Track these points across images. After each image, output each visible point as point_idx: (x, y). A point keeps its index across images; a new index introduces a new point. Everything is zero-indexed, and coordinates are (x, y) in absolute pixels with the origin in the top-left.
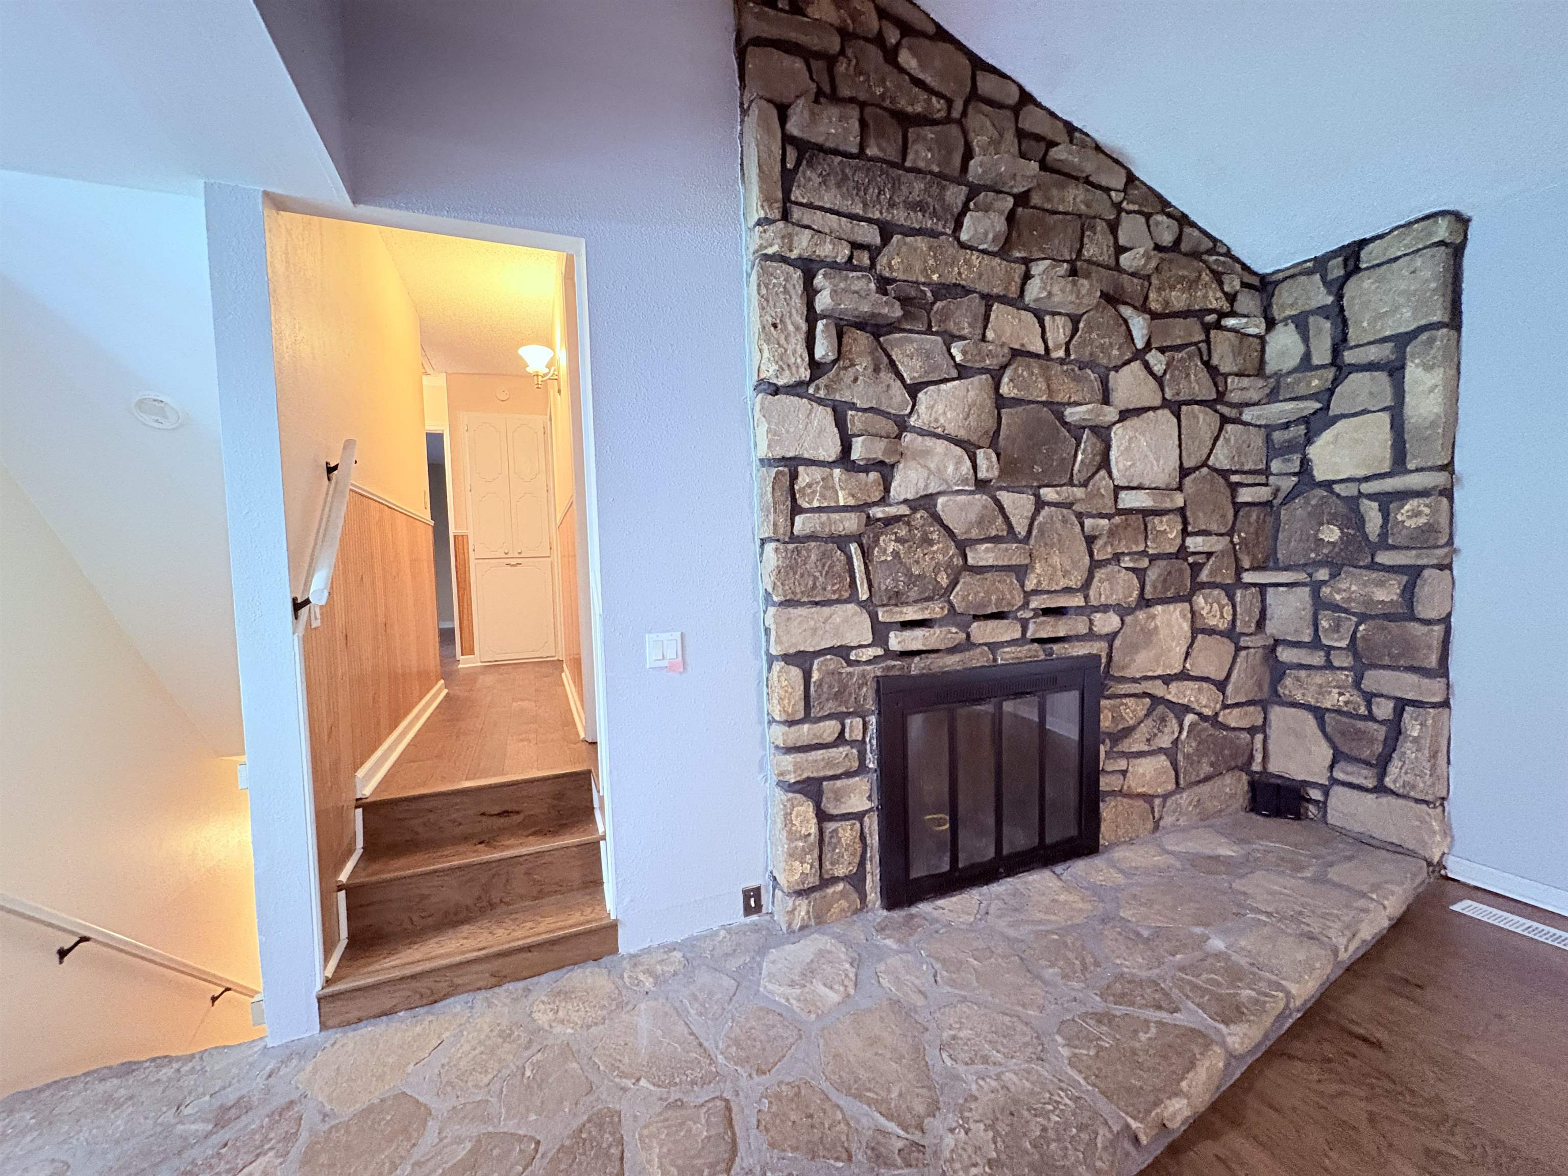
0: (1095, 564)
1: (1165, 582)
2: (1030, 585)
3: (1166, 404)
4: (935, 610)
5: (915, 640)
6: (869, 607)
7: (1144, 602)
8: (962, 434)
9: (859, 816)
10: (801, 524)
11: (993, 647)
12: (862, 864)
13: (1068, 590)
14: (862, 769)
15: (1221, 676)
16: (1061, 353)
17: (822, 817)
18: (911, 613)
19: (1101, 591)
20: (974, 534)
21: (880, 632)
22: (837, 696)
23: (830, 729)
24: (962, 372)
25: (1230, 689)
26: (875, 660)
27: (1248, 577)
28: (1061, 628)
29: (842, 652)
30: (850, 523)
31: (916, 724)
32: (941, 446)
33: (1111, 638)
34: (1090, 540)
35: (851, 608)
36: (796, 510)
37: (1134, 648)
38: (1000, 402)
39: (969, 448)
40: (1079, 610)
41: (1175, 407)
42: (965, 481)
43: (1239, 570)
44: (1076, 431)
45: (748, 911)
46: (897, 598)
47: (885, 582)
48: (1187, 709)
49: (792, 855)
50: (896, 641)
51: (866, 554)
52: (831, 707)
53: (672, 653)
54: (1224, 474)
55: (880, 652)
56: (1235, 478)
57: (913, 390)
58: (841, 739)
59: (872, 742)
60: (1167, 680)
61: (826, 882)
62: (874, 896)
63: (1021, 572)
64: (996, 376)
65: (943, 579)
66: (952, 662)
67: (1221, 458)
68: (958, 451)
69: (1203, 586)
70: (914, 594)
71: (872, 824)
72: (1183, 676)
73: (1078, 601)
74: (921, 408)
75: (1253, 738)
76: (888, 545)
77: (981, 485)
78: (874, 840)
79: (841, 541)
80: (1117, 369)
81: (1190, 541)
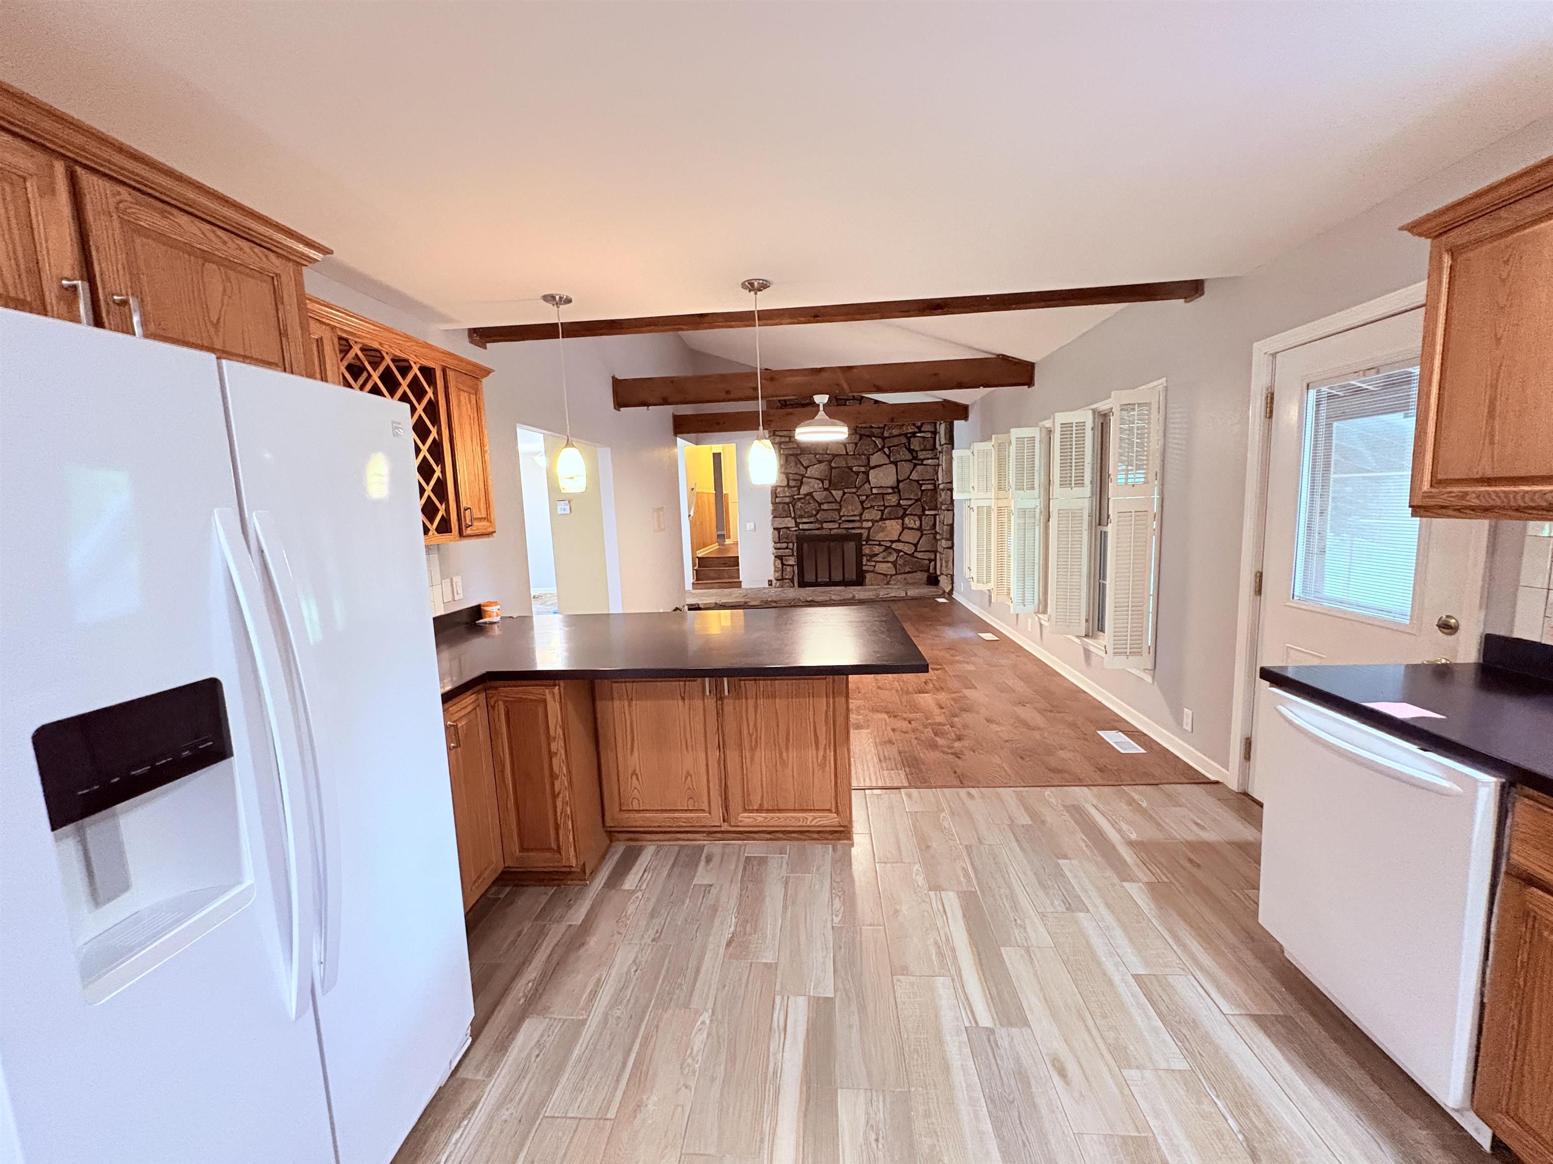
0: (864, 509)
1: (889, 513)
2: (842, 514)
3: (891, 462)
4: (812, 519)
5: (806, 526)
6: (794, 518)
7: (882, 519)
8: (819, 477)
9: (792, 566)
10: (778, 500)
11: (830, 529)
12: (793, 576)
13: (855, 516)
14: (793, 555)
15: (915, 542)
16: (852, 453)
17: (783, 564)
18: (805, 520)
19: (866, 515)
20: (823, 501)
21: (797, 524)
22: (786, 538)
23: (784, 545)
24: (820, 462)
25: (919, 546)
26: (795, 531)
27: (927, 512)
28: (851, 525)
29: (788, 528)
30: (787, 500)
31: (805, 546)
32: (813, 480)
33: (869, 529)
34: (862, 502)
35: (789, 519)
36: (777, 497)
37: (878, 532)
38: (832, 468)
39: (822, 481)
40: (858, 521)
41: (895, 463)
42: (820, 488)
43: (924, 510)
44: (857, 473)
45: (769, 585)
46: (801, 517)
47: (798, 513)
48: (901, 551)
49: (775, 571)
50: (801, 526)
51: (793, 507)
52: (785, 540)
53: (752, 527)
54: (917, 481)
55: (796, 529)
56: (921, 482)
57: (806, 468)
58: (787, 548)
59: (795, 549)
60: (892, 542)
61: (783, 579)
62: (796, 584)
63: (839, 511)
64: (830, 462)
65: (814, 512)
66: (817, 532)
67: (914, 476)
68: (818, 481)
69: (908, 515)
70: (806, 515)
71: (796, 568)
72: (899, 541)
73: (858, 518)
74: (808, 472)
75: (930, 563)
76: (799, 504)
77: (825, 489)
78: (796, 572)
79: (788, 504)
80: (872, 455)
81: (901, 502)
